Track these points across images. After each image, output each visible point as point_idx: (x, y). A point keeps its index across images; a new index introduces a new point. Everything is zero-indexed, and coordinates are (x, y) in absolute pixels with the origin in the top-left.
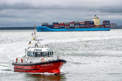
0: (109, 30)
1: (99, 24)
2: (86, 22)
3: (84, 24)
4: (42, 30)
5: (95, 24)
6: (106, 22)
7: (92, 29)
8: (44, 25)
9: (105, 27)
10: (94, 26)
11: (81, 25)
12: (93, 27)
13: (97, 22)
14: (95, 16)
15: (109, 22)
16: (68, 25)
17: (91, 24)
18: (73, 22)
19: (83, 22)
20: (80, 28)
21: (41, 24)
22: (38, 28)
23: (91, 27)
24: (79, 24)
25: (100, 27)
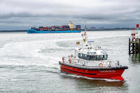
0: (80, 32)
1: (73, 28)
2: (63, 26)
3: (62, 27)
4: (31, 32)
5: (70, 28)
6: (78, 26)
7: (68, 31)
8: (33, 29)
9: (77, 30)
10: (70, 29)
11: (60, 28)
12: (68, 30)
13: (71, 26)
14: (70, 22)
15: (80, 26)
16: (50, 28)
17: (67, 27)
18: (54, 27)
19: (62, 26)
20: (59, 30)
21: (31, 28)
22: (28, 31)
23: (67, 30)
24: (58, 28)
25: (74, 30)
